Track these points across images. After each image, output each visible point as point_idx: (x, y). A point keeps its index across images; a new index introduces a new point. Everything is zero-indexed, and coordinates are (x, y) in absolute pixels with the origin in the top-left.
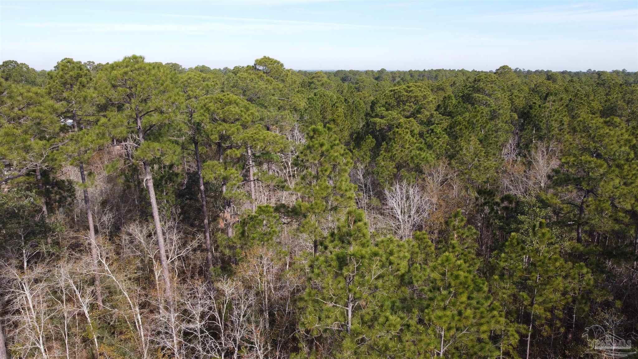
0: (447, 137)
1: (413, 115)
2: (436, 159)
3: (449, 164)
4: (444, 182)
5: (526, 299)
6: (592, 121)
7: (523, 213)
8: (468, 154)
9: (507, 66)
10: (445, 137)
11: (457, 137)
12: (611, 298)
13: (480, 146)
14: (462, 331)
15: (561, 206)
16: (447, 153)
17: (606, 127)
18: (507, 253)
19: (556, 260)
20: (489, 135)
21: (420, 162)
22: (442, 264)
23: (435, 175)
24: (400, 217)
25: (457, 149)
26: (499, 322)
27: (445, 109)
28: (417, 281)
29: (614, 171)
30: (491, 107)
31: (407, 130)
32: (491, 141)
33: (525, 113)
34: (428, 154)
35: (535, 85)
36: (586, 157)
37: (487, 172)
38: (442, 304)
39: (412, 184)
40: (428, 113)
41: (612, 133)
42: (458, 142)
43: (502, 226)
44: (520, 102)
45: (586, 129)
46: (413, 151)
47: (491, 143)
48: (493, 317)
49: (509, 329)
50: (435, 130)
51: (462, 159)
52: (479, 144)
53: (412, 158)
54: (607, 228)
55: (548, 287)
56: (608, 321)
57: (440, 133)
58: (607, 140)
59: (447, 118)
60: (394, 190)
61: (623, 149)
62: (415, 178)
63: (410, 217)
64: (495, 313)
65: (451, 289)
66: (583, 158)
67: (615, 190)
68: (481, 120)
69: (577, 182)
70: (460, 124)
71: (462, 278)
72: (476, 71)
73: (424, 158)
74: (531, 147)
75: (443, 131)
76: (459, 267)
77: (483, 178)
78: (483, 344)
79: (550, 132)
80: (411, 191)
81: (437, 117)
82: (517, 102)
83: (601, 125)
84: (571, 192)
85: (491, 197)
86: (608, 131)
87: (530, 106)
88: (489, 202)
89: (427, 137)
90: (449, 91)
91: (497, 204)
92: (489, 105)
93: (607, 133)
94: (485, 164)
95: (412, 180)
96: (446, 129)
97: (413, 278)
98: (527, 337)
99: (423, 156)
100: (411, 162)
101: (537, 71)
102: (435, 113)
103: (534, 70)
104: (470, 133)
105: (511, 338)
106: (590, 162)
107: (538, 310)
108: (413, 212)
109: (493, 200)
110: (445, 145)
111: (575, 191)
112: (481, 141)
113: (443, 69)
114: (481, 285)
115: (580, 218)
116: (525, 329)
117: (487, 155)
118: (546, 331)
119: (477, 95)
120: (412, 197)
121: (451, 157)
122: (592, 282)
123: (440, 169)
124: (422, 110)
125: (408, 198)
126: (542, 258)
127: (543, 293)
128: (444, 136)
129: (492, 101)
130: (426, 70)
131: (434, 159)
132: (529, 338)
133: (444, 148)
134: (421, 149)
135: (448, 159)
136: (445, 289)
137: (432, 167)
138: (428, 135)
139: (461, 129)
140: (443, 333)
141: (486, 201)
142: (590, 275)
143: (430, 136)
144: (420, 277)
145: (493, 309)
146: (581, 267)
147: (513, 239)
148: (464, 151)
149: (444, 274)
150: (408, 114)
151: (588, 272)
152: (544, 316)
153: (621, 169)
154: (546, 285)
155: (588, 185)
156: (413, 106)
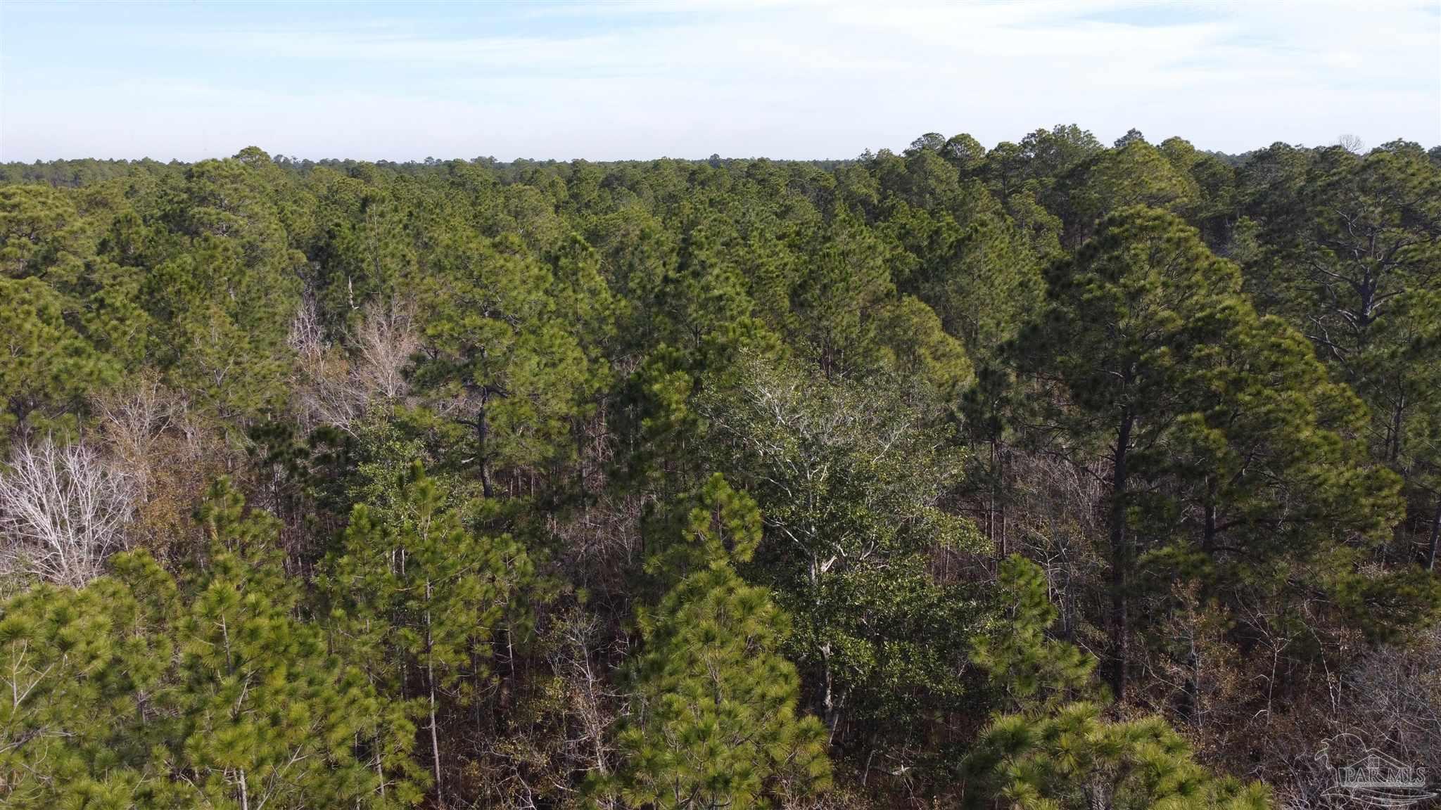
0: (145, 314)
1: (33, 268)
2: (125, 372)
3: (163, 381)
4: (158, 428)
5: (414, 641)
6: (471, 245)
7: (367, 460)
8: (209, 351)
9: (256, 149)
10: (139, 316)
11: (172, 313)
12: (568, 589)
13: (236, 327)
14: (286, 759)
15: (444, 429)
16: (152, 355)
17: (497, 256)
18: (354, 552)
19: (458, 539)
20: (252, 299)
21: (82, 385)
22: (210, 615)
23: (132, 412)
24: (53, 539)
25: (179, 341)
26: (367, 709)
27: (124, 250)
28: (145, 679)
29: (526, 341)
30: (243, 237)
31: (26, 307)
32: (258, 316)
33: (321, 249)
34: (102, 364)
35: (329, 189)
36: (472, 320)
37: (263, 385)
38: (228, 712)
39: (69, 445)
40: (80, 262)
41: (510, 265)
42: (177, 325)
43: (327, 498)
44: (306, 224)
45: (462, 263)
46: (55, 361)
47: (260, 319)
48: (353, 701)
49: (391, 717)
50: (108, 301)
51: (197, 363)
52: (232, 324)
53: (56, 378)
54: (535, 456)
55: (452, 601)
56: (572, 634)
57: (124, 306)
58: (504, 281)
59: (134, 269)
60: (19, 469)
61: (533, 297)
62: (76, 430)
63: (81, 530)
64: (354, 691)
65: (244, 669)
66: (467, 321)
67: (535, 379)
68: (225, 266)
69: (464, 375)
70: (172, 279)
71: (266, 634)
72: (181, 164)
73: (91, 373)
74: (351, 319)
75: (132, 301)
76: (255, 610)
77: (257, 402)
78: (340, 773)
79: (384, 281)
80: (72, 464)
81: (106, 267)
82: (297, 225)
83: (489, 252)
84: (456, 397)
85: (284, 440)
86: (502, 262)
87: (328, 232)
88: (281, 453)
89: (89, 321)
90: (126, 207)
91: (302, 453)
92: (237, 231)
93: (502, 267)
94: (257, 368)
95: (68, 436)
96: (137, 297)
97: (131, 673)
98: (429, 722)
99: (87, 370)
100: (55, 389)
101: (323, 162)
102: (98, 259)
103: (316, 161)
104: (203, 300)
105: (400, 735)
106: (481, 328)
107: (443, 655)
108: (89, 516)
109: (291, 445)
110: (144, 335)
111: (464, 394)
112: (235, 316)
113: (92, 159)
114: (311, 640)
115: (481, 448)
116: (421, 706)
117: (257, 348)
118: (466, 696)
119: (202, 209)
120: (76, 478)
121: (167, 364)
122: (530, 568)
123: (141, 394)
124: (59, 254)
125: (65, 484)
126: (428, 542)
127: (444, 617)
128: (136, 313)
129: (241, 222)
130: (45, 161)
131: (120, 372)
132: (433, 725)
133: (142, 342)
134: (77, 352)
135: (158, 369)
136: (228, 673)
137: (120, 394)
138: (90, 315)
139: (178, 292)
140: (242, 782)
141: (276, 450)
142: (524, 555)
143: (98, 316)
144: (152, 667)
145: (349, 685)
146: (506, 543)
147: (360, 517)
148: (199, 344)
149: (217, 638)
150: (21, 266)
151: (519, 551)
152: (456, 664)
153: (538, 335)
154: (446, 599)
155: (486, 375)
156: (30, 245)
